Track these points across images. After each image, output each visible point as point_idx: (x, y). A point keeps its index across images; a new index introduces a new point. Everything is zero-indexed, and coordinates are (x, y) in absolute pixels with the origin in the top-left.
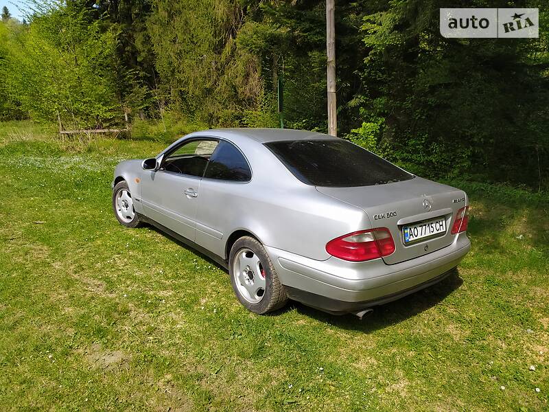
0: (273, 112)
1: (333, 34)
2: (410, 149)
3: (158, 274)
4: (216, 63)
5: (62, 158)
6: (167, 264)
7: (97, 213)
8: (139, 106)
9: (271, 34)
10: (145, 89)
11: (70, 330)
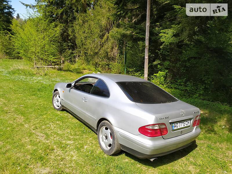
0: (122, 63)
1: (148, 35)
2: (178, 83)
3: (68, 133)
4: (100, 42)
5: (34, 78)
6: (72, 128)
7: (45, 103)
8: (67, 57)
9: (123, 33)
10: (70, 51)
11: (29, 156)
